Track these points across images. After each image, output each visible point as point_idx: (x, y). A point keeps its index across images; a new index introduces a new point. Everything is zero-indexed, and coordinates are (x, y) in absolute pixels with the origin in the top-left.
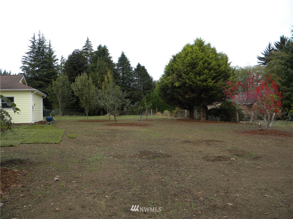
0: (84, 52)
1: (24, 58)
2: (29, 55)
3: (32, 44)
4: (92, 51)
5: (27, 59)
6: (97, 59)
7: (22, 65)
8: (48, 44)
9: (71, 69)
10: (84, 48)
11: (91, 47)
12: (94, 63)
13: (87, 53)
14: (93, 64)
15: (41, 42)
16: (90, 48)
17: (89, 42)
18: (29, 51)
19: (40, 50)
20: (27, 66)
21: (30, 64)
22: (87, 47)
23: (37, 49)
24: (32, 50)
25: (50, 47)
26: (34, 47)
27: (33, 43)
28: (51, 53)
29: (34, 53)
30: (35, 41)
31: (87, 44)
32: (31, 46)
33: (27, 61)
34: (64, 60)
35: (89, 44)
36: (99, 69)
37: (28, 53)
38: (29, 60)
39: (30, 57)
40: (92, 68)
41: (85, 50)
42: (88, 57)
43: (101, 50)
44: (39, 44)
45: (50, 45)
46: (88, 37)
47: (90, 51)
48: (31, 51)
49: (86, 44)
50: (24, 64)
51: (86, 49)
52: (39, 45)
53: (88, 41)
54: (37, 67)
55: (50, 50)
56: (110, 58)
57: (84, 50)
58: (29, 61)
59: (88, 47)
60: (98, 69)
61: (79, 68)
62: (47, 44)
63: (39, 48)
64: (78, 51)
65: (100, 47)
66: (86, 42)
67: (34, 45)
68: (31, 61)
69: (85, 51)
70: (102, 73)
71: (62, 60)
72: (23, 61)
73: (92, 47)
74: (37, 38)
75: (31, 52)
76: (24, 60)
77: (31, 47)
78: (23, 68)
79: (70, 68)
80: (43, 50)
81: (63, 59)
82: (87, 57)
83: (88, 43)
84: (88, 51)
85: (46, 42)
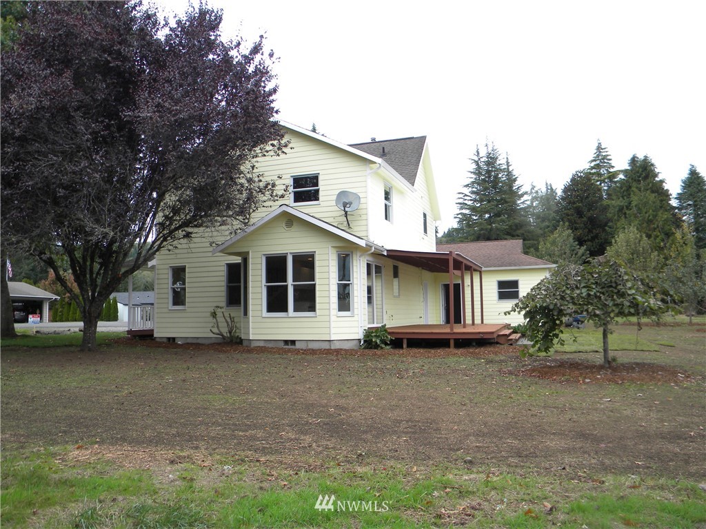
0: (593, 174)
1: (461, 196)
2: (470, 189)
3: (474, 166)
4: (612, 170)
5: (466, 198)
6: (630, 187)
7: (459, 212)
8: (504, 161)
9: (573, 215)
10: (593, 164)
11: (607, 159)
12: (623, 197)
13: (599, 175)
14: (621, 199)
15: (491, 160)
16: (605, 163)
17: (602, 149)
18: (469, 181)
19: (489, 177)
20: (467, 212)
21: (473, 209)
22: (598, 162)
23: (484, 175)
24: (476, 179)
25: (508, 169)
26: (478, 172)
27: (477, 163)
28: (511, 180)
29: (478, 184)
30: (479, 159)
31: (598, 156)
32: (472, 171)
33: (466, 202)
34: (537, 192)
35: (604, 154)
36: (639, 210)
37: (467, 186)
38: (471, 200)
39: (473, 192)
40: (621, 209)
41: (594, 168)
42: (603, 185)
43: (637, 167)
44: (488, 163)
45: (508, 163)
46: (599, 140)
47: (607, 170)
48: (473, 180)
49: (595, 155)
50: (461, 209)
51: (598, 166)
52: (487, 165)
53: (599, 148)
54: (486, 213)
55: (509, 174)
56: (662, 182)
57: (592, 168)
58: (470, 203)
59: (601, 162)
60: (636, 212)
61: (589, 211)
62: (501, 161)
63: (488, 172)
64: (582, 174)
65: (634, 160)
66: (596, 151)
67: (479, 167)
68: (475, 200)
69: (594, 171)
70: (646, 219)
71: (533, 191)
72: (459, 203)
73: (610, 160)
74: (483, 153)
75: (473, 183)
76: (461, 201)
77: (474, 173)
78: (460, 216)
79: (570, 212)
80: (496, 177)
81: (536, 189)
82: (601, 184)
83: (600, 152)
84: (603, 171)
85: (500, 158)
